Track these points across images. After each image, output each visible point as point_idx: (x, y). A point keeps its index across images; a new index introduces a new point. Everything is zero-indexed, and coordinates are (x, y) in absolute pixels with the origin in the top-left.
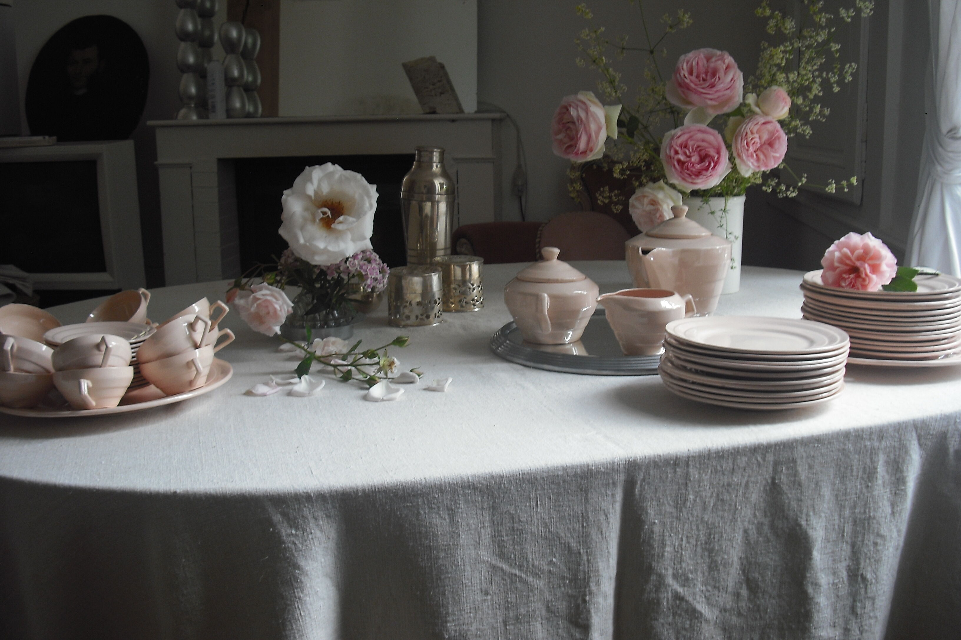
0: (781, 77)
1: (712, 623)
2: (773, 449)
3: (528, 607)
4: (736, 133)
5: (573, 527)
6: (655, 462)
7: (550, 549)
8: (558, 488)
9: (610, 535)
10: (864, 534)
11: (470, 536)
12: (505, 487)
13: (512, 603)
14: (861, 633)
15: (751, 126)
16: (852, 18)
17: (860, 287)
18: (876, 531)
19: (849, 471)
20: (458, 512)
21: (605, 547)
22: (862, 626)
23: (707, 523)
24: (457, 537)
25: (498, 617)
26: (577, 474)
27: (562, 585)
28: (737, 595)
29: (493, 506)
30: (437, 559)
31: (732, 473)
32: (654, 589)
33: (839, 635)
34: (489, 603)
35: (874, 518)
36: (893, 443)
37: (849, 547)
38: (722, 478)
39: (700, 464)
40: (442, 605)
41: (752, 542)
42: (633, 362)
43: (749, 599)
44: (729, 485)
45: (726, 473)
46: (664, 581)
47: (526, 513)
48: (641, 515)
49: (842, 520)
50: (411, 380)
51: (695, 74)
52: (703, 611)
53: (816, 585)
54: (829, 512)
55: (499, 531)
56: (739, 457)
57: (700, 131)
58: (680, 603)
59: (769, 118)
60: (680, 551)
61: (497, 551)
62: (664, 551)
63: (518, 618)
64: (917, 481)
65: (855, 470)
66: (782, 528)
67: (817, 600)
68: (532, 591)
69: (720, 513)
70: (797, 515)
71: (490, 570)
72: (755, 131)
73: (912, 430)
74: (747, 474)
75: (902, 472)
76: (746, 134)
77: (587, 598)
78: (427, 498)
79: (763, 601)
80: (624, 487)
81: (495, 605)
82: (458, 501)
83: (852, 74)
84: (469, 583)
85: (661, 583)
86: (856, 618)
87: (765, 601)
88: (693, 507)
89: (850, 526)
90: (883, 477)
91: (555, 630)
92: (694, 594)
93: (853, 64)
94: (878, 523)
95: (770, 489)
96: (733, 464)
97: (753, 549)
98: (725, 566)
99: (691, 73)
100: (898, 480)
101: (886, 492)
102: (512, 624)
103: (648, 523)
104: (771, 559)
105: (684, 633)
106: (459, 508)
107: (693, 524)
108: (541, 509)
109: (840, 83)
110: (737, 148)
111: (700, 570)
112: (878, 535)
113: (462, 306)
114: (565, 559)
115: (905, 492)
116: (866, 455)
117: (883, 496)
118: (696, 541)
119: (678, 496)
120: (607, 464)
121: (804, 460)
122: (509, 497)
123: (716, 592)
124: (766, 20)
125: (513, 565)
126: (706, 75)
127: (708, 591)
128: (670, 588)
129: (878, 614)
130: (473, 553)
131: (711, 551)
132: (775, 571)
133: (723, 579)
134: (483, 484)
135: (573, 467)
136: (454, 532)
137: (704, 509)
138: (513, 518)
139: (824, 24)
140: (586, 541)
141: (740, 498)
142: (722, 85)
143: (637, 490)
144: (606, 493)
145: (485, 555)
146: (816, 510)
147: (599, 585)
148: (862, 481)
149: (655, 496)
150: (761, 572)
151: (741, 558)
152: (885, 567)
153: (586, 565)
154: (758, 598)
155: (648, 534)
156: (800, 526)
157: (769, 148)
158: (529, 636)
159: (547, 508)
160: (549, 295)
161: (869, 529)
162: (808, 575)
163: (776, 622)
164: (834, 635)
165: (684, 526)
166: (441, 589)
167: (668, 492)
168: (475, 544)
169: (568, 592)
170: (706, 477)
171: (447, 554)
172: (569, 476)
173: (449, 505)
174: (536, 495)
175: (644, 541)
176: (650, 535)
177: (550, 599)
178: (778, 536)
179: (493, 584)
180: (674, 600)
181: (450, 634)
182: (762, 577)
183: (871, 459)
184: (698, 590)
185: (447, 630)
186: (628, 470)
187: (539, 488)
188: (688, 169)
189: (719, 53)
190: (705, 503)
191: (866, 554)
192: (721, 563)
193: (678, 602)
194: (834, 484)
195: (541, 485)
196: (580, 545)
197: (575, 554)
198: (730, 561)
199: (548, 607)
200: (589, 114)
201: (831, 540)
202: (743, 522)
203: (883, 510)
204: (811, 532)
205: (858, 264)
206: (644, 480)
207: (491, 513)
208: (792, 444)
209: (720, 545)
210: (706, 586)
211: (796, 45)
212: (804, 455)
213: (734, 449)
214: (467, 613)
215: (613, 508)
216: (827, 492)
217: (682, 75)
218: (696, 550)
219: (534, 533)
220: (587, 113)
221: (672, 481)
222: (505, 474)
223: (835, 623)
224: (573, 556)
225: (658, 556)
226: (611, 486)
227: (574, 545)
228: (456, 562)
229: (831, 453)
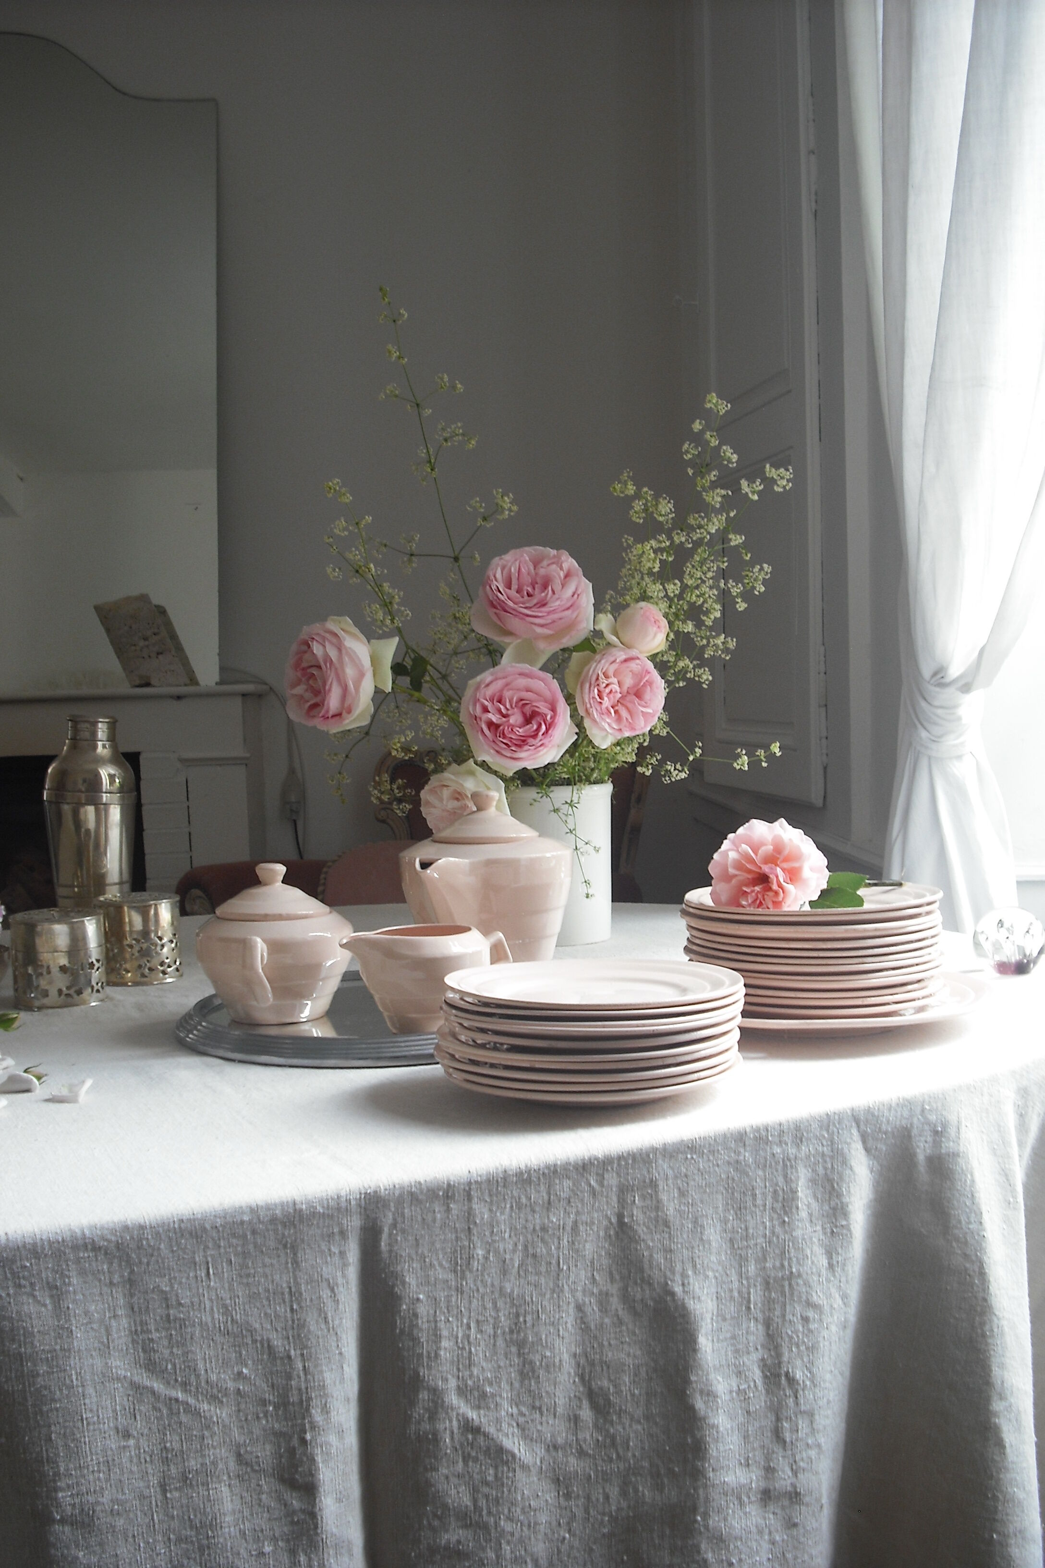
0: (655, 589)
1: (534, 1471)
2: (615, 1165)
3: (203, 1456)
4: (580, 677)
5: (275, 1312)
6: (412, 1194)
7: (236, 1352)
8: (243, 1245)
9: (340, 1324)
10: (784, 1305)
11: (92, 1334)
12: (149, 1246)
13: (173, 1449)
14: (795, 1473)
15: (603, 666)
16: (759, 493)
17: (770, 906)
18: (804, 1298)
19: (749, 1199)
20: (68, 1292)
21: (334, 1344)
22: (795, 1462)
23: (511, 1295)
24: (68, 1337)
25: (151, 1478)
26: (276, 1219)
27: (261, 1415)
28: (575, 1420)
29: (129, 1279)
30: (33, 1376)
31: (548, 1210)
32: (427, 1416)
33: (758, 1480)
34: (133, 1453)
35: (799, 1275)
36: (820, 1149)
37: (760, 1327)
38: (530, 1218)
39: (490, 1195)
40: (47, 1460)
41: (593, 1327)
42: (403, 1044)
43: (596, 1426)
44: (544, 1229)
45: (537, 1209)
46: (443, 1402)
47: (190, 1289)
48: (393, 1286)
49: (744, 1282)
50: (24, 1087)
51: (515, 586)
52: (516, 1451)
53: (709, 1394)
54: (720, 1268)
55: (143, 1323)
56: (557, 1181)
57: (521, 674)
58: (474, 1439)
59: (633, 653)
60: (467, 1348)
61: (142, 1358)
62: (439, 1348)
63: (187, 1478)
64: (869, 1212)
65: (759, 1196)
66: (642, 1300)
67: (713, 1420)
68: (208, 1427)
69: (532, 1278)
70: (665, 1277)
71: (131, 1393)
72: (611, 673)
73: (851, 1126)
74: (574, 1210)
75: (839, 1196)
76: (597, 679)
77: (308, 1437)
78: (11, 1269)
79: (620, 1428)
80: (360, 1239)
81: (142, 1456)
82: (67, 1273)
83: (765, 582)
84: (93, 1417)
85: (437, 1405)
86: (785, 1450)
87: (624, 1428)
88: (484, 1269)
89: (759, 1292)
90: (809, 1206)
91: (255, 1497)
92: (498, 1421)
93: (765, 566)
94: (807, 1284)
95: (617, 1234)
96: (549, 1194)
97: (595, 1337)
98: (547, 1369)
99: (509, 586)
100: (834, 1209)
101: (815, 1231)
102: (176, 1489)
103: (407, 1301)
104: (629, 1355)
105: (486, 1490)
106: (69, 1284)
107: (486, 1298)
108: (215, 1282)
109: (747, 595)
110: (584, 702)
111: (504, 1379)
112: (809, 1304)
113: (143, 976)
114: (264, 1368)
115: (849, 1230)
116: (777, 1171)
117: (811, 1238)
118: (494, 1328)
119: (456, 1251)
120: (327, 1200)
121: (670, 1182)
122: (158, 1261)
123: (537, 1416)
124: (628, 501)
125: (172, 1382)
126: (534, 588)
127: (522, 1414)
128: (455, 1413)
129: (822, 1441)
130: (98, 1363)
131: (521, 1344)
132: (635, 1375)
133: (547, 1392)
134: (109, 1241)
135: (268, 1207)
136: (62, 1328)
137: (504, 1272)
138: (166, 1299)
139: (718, 506)
140: (299, 1335)
141: (566, 1252)
142: (557, 603)
143: (383, 1244)
144: (329, 1250)
145: (120, 1366)
146: (698, 1266)
147: (327, 1413)
148: (773, 1214)
149: (417, 1252)
150: (612, 1378)
151: (575, 1355)
152: (826, 1359)
153: (303, 1379)
154: (612, 1423)
155: (407, 1320)
156: (673, 1294)
157: (636, 700)
158: (208, 1510)
159: (226, 1280)
160: (264, 940)
161: (792, 1294)
162: (693, 1378)
163: (646, 1464)
164: (749, 1481)
165: (470, 1302)
166: (44, 1431)
167: (438, 1246)
168: (102, 1347)
169: (273, 1427)
170: (502, 1218)
171: (51, 1367)
172: (263, 1223)
173: (50, 1280)
174: (205, 1257)
175: (402, 1331)
176: (411, 1321)
177: (242, 1442)
178: (635, 1313)
179: (138, 1417)
180: (462, 1434)
181: (63, 1511)
182: (615, 1386)
183: (785, 1176)
184: (503, 1413)
185: (59, 1505)
186: (365, 1209)
187: (210, 1245)
188: (504, 737)
189: (553, 552)
190: (504, 1262)
191: (791, 1338)
192: (541, 1365)
193: (470, 1437)
194: (725, 1221)
195: (213, 1239)
196: (289, 1343)
197: (282, 1358)
198: (557, 1360)
199: (239, 1455)
200: (344, 652)
201: (728, 1316)
202: (573, 1291)
203: (813, 1262)
204: (691, 1304)
205: (766, 869)
206: (394, 1225)
207: (126, 1292)
208: (648, 1156)
209: (537, 1334)
210: (517, 1405)
211: (677, 540)
212: (670, 1173)
213: (548, 1167)
214: (93, 1472)
215: (344, 1276)
216: (713, 1234)
217: (494, 587)
218: (494, 1345)
219: (206, 1324)
220: (340, 650)
221: (444, 1225)
222: (148, 1223)
223: (747, 1459)
224: (278, 1362)
225: (429, 1357)
226: (337, 1237)
227: (278, 1342)
228: (68, 1382)
229: (717, 1169)
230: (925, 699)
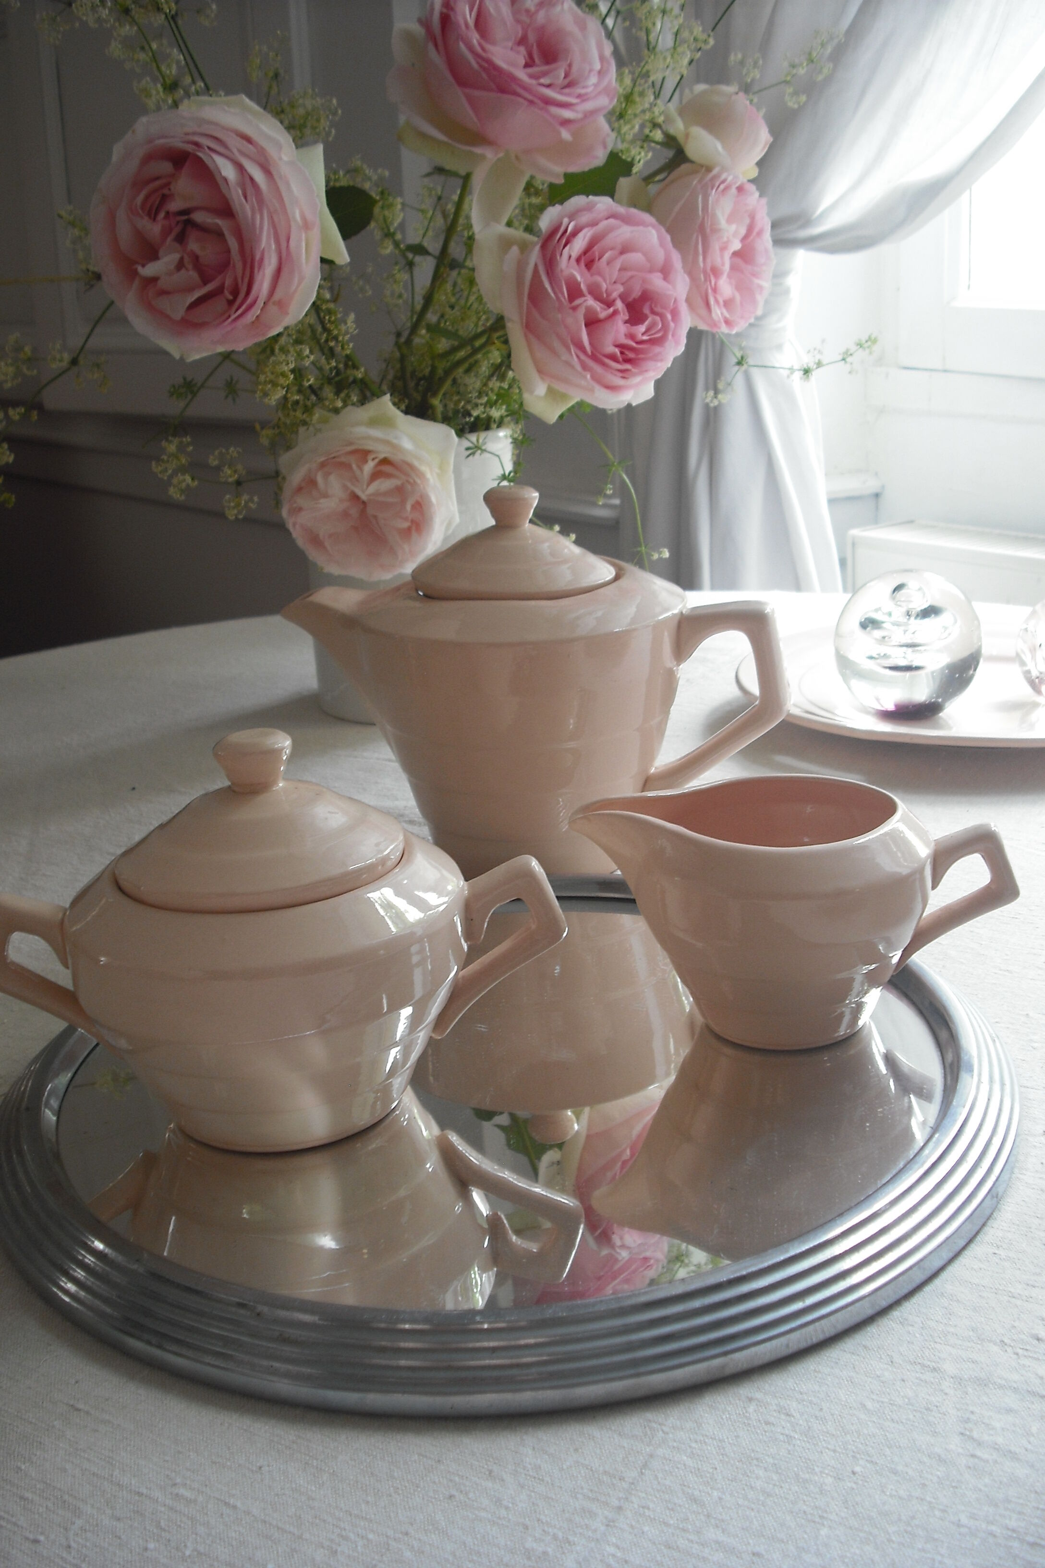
72: (727, 212)
126: (529, 51)
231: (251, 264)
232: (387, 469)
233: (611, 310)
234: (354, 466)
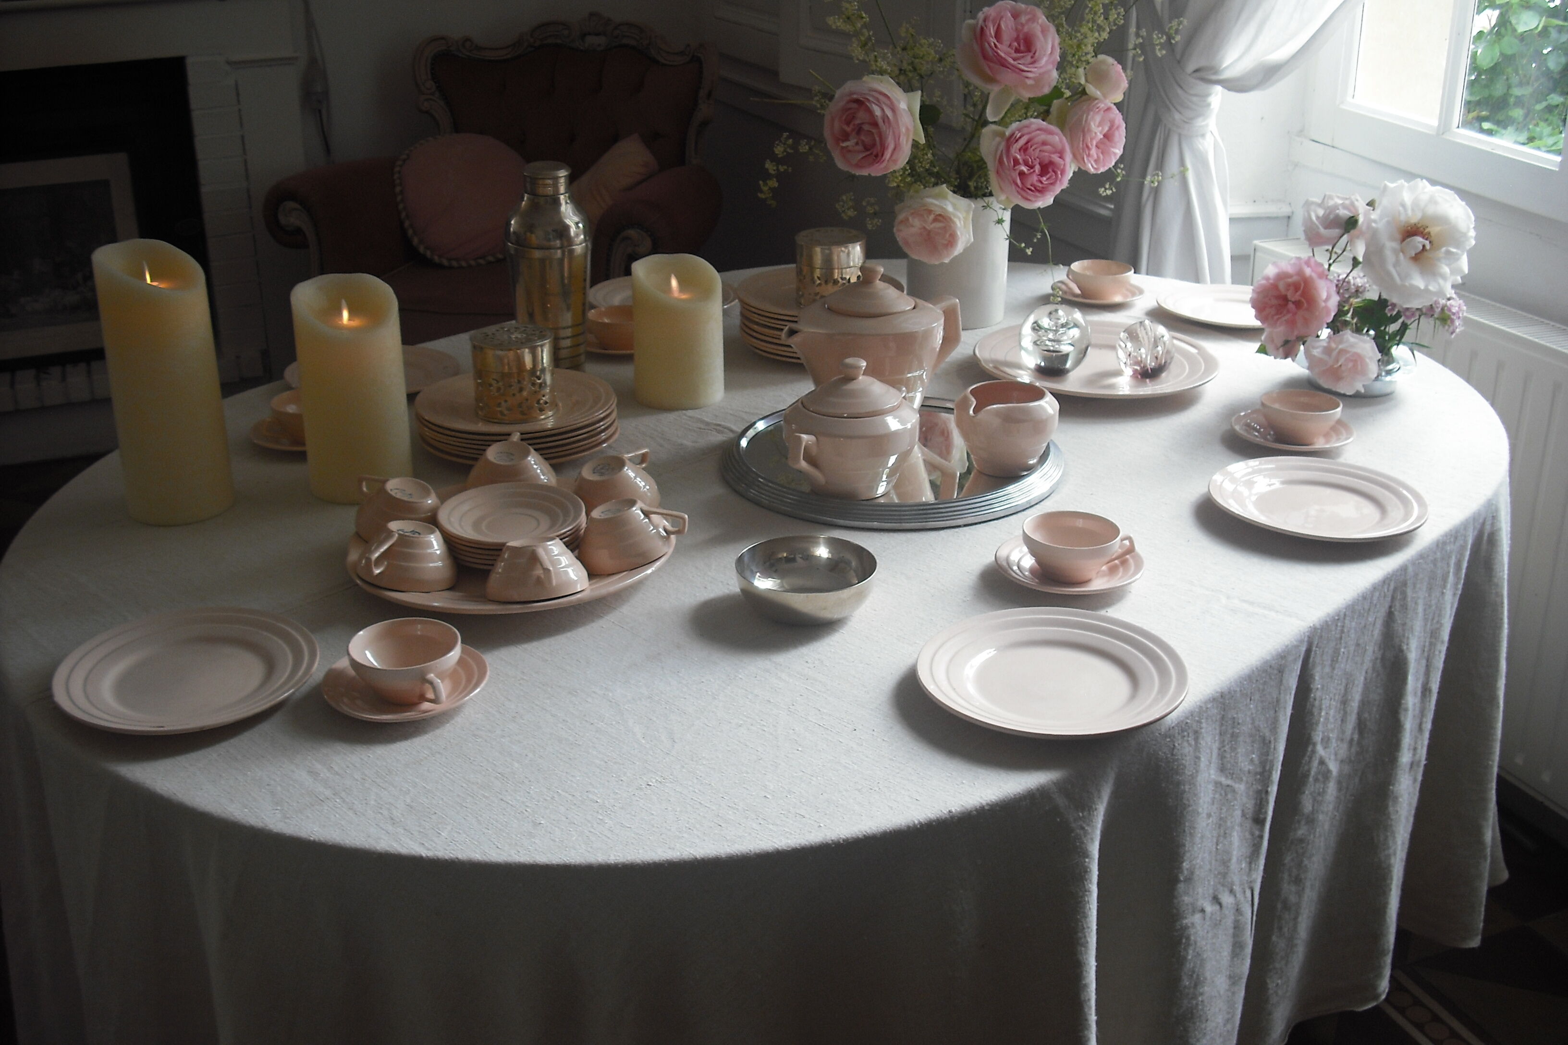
3: (1232, 817)
7: (1252, 747)
11: (1207, 757)
13: (1223, 818)
15: (1093, 117)
25: (1214, 839)
31: (1368, 613)
46: (1316, 749)
51: (1006, 42)
52: (1332, 770)
57: (1040, 130)
59: (1107, 103)
61: (1220, 767)
62: (1320, 717)
63: (1225, 834)
68: (1236, 798)
71: (1215, 788)
72: (1098, 122)
76: (1090, 128)
77: (1269, 789)
81: (1213, 827)
84: (1201, 810)
85: (1313, 753)
99: (999, 40)
102: (1221, 842)
105: (1318, 798)
107: (1340, 678)
114: (1260, 752)
123: (1341, 745)
125: (1229, 775)
126: (1019, 44)
127: (1337, 746)
130: (1207, 776)
134: (1219, 693)
145: (1214, 775)
149: (1322, 659)
157: (1108, 143)
159: (1256, 702)
169: (1257, 788)
177: (1245, 802)
179: (1215, 802)
180: (1318, 767)
197: (1267, 744)
214: (1197, 845)
217: (992, 44)
219: (1245, 733)
227: (1267, 734)
230: (1181, 87)
231: (884, 148)
232: (940, 218)
233: (1032, 170)
234: (925, 216)
